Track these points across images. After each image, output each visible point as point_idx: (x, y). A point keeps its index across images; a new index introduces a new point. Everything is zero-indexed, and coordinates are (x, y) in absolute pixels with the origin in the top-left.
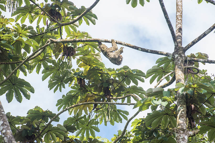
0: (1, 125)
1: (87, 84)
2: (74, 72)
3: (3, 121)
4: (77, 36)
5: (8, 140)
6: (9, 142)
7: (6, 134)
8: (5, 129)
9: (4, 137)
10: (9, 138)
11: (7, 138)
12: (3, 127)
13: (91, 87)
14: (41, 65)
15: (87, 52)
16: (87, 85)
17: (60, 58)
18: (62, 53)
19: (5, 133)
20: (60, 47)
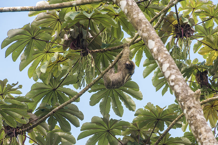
0: (167, 69)
1: (211, 81)
2: (189, 64)
3: (169, 62)
4: (194, 9)
5: (182, 89)
6: (183, 92)
7: (177, 81)
8: (173, 74)
9: (173, 86)
10: (183, 86)
11: (180, 86)
12: (171, 71)
13: (216, 87)
14: (142, 52)
15: (211, 32)
16: (210, 83)
17: (169, 43)
18: (172, 34)
19: (175, 79)
20: (170, 25)
